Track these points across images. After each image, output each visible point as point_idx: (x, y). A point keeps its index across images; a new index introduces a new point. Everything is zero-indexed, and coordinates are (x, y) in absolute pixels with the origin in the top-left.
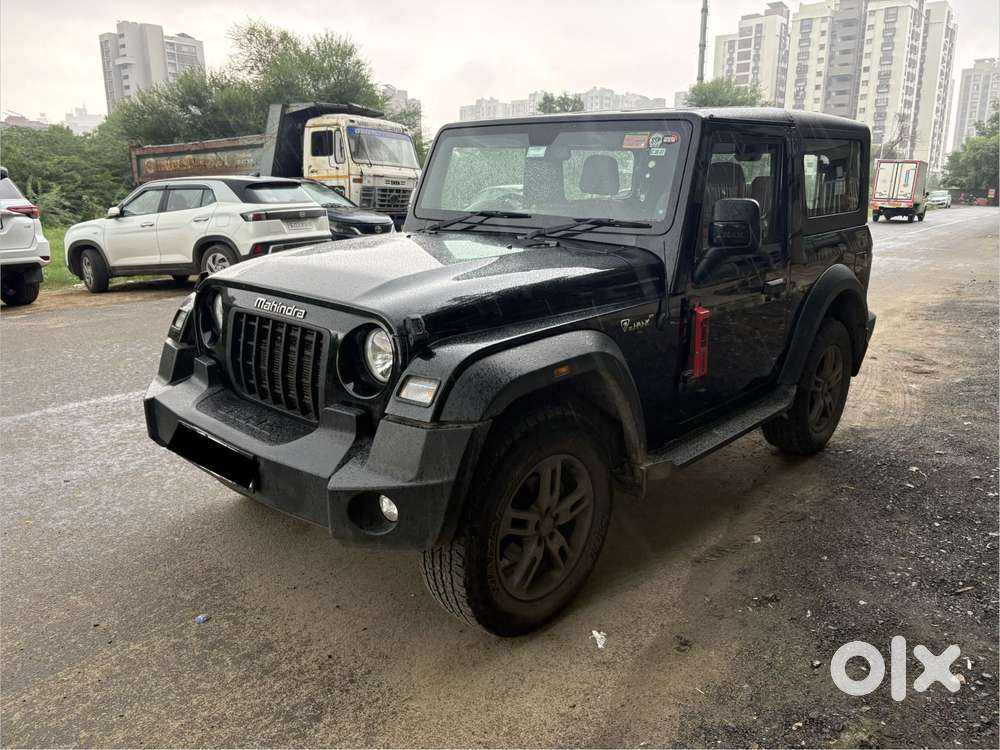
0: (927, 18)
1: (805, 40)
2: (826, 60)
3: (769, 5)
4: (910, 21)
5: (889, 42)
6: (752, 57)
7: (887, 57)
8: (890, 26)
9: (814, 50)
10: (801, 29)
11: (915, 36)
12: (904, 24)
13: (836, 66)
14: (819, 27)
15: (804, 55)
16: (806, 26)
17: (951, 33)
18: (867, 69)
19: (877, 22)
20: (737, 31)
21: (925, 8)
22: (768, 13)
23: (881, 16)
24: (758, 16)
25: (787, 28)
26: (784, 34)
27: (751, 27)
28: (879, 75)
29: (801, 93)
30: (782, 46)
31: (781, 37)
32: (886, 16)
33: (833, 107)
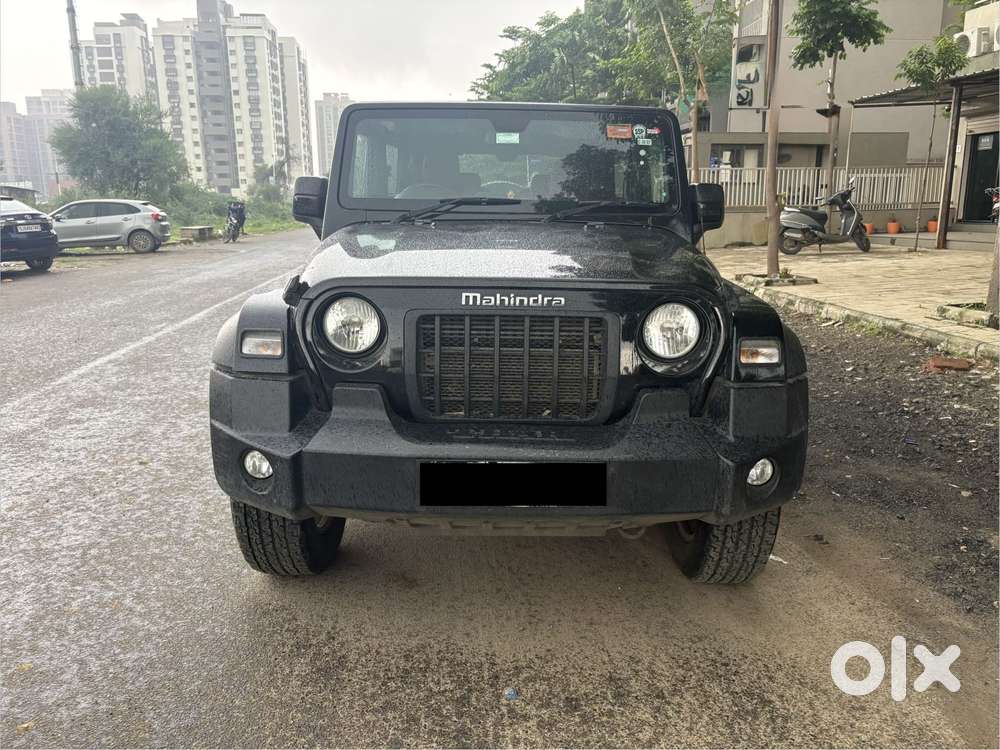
0: (281, 51)
1: (169, 56)
2: (195, 78)
3: (124, 15)
4: (267, 51)
5: (251, 70)
6: (115, 66)
7: (253, 84)
8: (250, 53)
9: (180, 67)
10: (164, 46)
11: (273, 66)
12: (262, 52)
13: (206, 86)
14: (181, 46)
15: (171, 71)
16: (168, 42)
17: (303, 67)
18: (237, 92)
19: (237, 47)
20: (92, 38)
21: (278, 41)
22: (123, 23)
23: (239, 43)
24: (112, 25)
25: (146, 40)
26: (146, 49)
27: (109, 36)
28: (249, 100)
29: (177, 110)
30: (146, 60)
31: (143, 51)
32: (245, 44)
33: (211, 126)
